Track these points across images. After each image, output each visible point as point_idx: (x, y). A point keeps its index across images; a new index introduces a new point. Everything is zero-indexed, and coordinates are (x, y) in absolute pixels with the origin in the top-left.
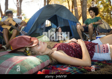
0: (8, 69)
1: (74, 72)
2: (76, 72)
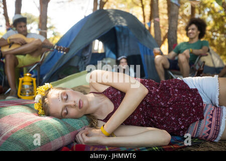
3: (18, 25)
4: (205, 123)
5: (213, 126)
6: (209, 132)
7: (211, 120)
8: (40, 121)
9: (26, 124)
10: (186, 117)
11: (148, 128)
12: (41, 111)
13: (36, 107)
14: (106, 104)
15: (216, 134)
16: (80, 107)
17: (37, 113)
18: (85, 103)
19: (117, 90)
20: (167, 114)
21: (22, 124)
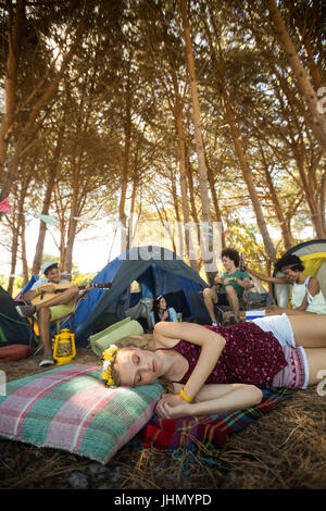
0: (80, 427)
1: (232, 418)
2: (236, 419)
3: (50, 273)
4: (288, 370)
5: (297, 371)
6: (295, 379)
7: (293, 364)
8: (118, 395)
9: (103, 402)
10: (270, 366)
11: (234, 385)
12: (110, 381)
13: (105, 376)
14: (178, 361)
15: (303, 380)
16: (154, 370)
17: (105, 383)
18: (159, 364)
19: (190, 344)
20: (249, 365)
21: (99, 402)
